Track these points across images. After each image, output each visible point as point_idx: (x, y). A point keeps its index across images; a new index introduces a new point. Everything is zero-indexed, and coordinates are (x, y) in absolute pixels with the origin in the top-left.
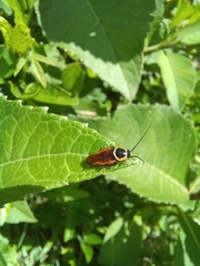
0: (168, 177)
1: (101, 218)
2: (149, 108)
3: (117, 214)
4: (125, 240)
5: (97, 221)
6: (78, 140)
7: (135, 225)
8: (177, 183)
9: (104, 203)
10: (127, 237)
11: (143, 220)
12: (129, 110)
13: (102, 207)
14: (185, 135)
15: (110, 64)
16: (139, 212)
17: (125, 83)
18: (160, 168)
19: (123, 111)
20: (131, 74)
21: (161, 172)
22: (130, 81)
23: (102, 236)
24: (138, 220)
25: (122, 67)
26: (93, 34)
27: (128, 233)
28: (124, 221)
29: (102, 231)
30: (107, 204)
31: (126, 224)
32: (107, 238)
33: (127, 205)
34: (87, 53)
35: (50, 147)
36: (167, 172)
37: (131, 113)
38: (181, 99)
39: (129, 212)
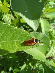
0: (41, 53)
1: (19, 63)
2: (39, 34)
3: (24, 63)
4: (26, 70)
5: (18, 64)
6: (21, 36)
7: (30, 66)
8: (43, 55)
9: (21, 59)
10: (27, 69)
11: (32, 64)
12: (33, 34)
13: (21, 60)
14: (47, 42)
15: (30, 20)
16: (31, 62)
17: (34, 26)
18: (39, 50)
19: (32, 34)
20: (36, 24)
21: (40, 52)
22: (35, 26)
23: (20, 69)
24: (30, 64)
25: (34, 21)
26: (26, 11)
27: (27, 68)
28: (27, 64)
29: (20, 67)
30: (22, 60)
31: (27, 66)
32: (21, 70)
33: (28, 60)
34: (24, 16)
35: (10, 38)
36: (41, 51)
37: (34, 35)
38: (46, 32)
39: (28, 62)
